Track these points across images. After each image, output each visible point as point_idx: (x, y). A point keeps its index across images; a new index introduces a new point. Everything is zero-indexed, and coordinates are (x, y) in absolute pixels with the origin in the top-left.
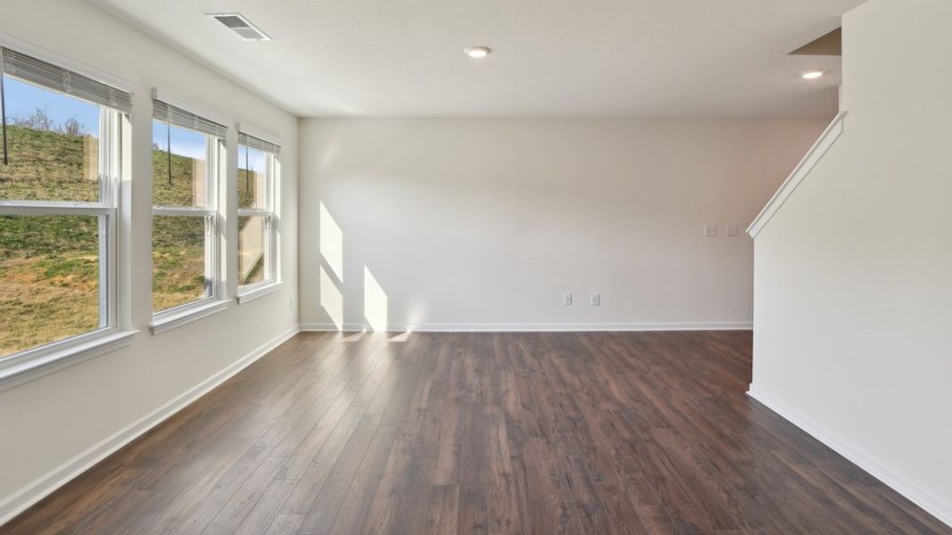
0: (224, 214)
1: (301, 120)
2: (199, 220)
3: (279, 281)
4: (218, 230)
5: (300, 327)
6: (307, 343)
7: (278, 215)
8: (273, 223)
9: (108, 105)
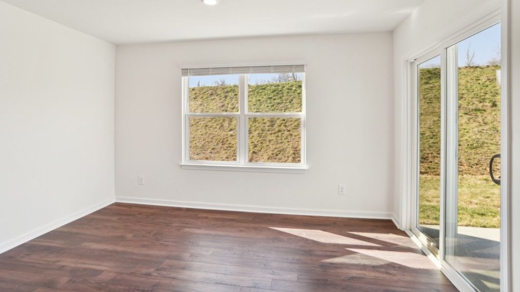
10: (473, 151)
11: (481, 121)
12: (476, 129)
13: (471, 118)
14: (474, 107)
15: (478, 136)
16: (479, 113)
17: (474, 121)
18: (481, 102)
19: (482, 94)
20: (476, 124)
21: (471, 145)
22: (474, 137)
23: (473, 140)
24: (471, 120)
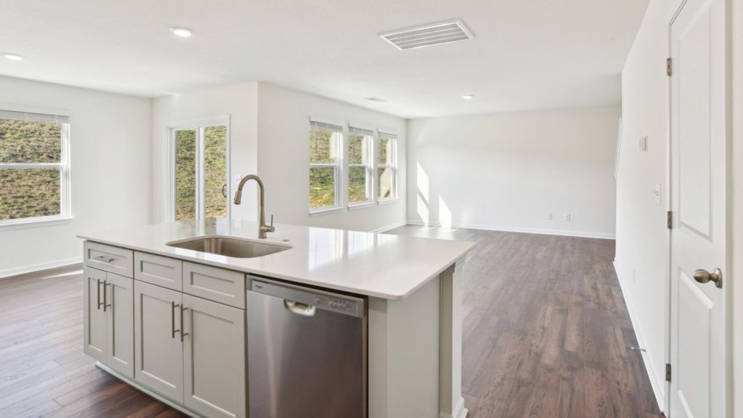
0: (372, 167)
1: (407, 121)
2: (363, 168)
3: (397, 198)
4: (370, 174)
5: (407, 222)
6: (410, 228)
7: (396, 167)
8: (394, 171)
9: (337, 131)
10: (186, 199)
11: (190, 170)
12: (186, 178)
13: (182, 167)
14: (183, 155)
15: (189, 185)
16: (188, 163)
17: (184, 170)
18: (188, 151)
19: (189, 142)
20: (186, 173)
21: (185, 194)
22: (186, 186)
23: (186, 189)
24: (182, 169)
